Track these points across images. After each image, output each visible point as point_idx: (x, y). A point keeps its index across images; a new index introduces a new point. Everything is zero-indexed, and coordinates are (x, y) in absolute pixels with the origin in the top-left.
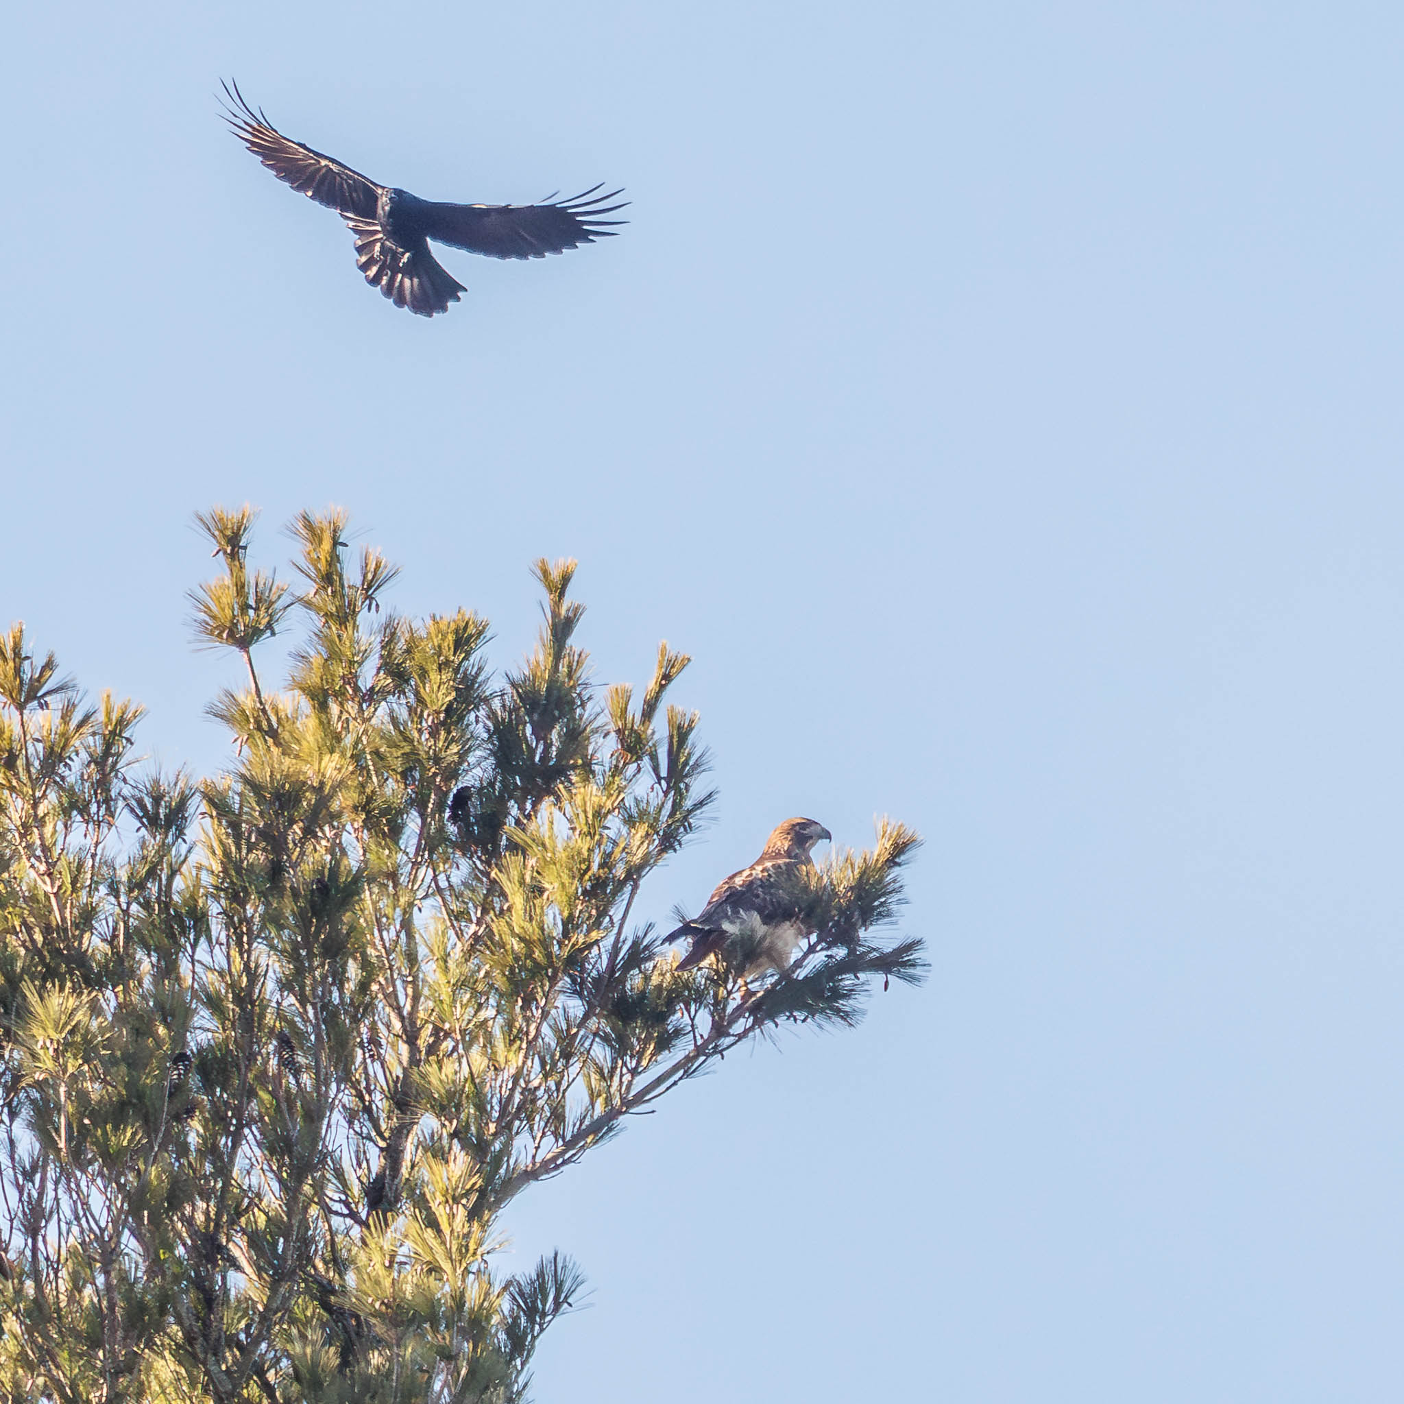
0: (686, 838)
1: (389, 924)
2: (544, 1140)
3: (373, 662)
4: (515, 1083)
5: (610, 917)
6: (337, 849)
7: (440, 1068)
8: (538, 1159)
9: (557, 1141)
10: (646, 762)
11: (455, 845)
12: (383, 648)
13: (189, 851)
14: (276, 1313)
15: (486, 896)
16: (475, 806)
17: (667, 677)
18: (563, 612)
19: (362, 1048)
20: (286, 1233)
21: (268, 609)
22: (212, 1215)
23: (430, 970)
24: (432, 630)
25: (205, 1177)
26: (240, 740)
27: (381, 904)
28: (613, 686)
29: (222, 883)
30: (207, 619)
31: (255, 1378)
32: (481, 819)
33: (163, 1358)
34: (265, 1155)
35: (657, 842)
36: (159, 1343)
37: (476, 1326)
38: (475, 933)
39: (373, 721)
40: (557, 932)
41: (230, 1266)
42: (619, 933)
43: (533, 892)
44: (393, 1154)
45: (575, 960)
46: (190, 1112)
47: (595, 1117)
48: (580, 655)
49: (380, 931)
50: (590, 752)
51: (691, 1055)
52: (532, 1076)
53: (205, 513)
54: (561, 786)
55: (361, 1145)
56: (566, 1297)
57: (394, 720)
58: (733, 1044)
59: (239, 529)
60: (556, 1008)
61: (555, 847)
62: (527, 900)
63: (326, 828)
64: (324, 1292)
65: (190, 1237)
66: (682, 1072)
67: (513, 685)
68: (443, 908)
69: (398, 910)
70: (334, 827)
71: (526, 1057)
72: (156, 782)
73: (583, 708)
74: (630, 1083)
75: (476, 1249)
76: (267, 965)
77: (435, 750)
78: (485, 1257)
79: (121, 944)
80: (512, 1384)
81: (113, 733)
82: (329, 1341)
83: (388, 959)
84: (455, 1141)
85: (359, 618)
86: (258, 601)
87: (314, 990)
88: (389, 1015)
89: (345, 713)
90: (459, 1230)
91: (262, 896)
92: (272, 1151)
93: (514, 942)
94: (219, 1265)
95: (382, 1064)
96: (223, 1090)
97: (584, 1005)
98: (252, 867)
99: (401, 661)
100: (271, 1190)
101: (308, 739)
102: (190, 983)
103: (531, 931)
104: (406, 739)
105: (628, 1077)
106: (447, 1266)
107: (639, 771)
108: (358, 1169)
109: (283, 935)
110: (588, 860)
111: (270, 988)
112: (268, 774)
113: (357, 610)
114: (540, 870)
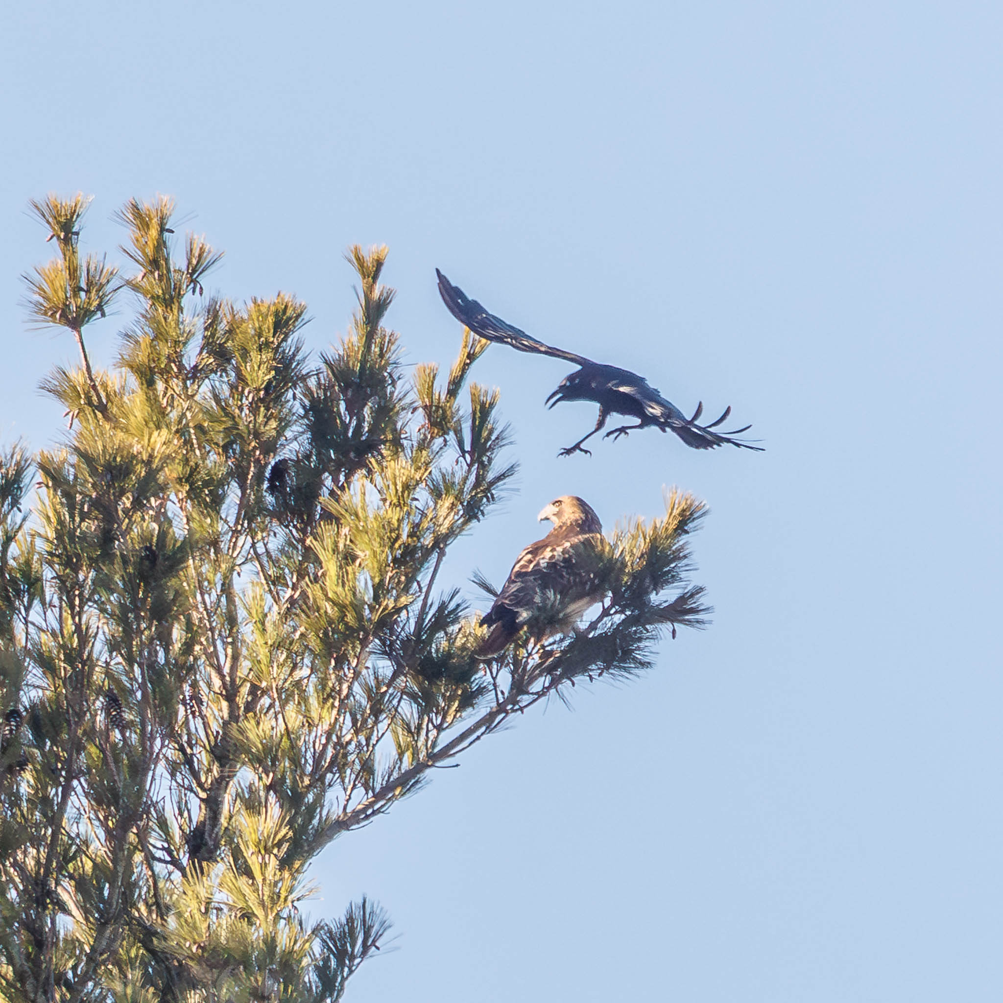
0: (488, 508)
1: (210, 589)
2: (355, 791)
3: (196, 343)
4: (328, 739)
5: (418, 583)
6: (162, 517)
7: (258, 724)
9: (367, 793)
10: (451, 437)
11: (273, 514)
12: (205, 329)
13: (24, 519)
14: (101, 954)
15: (301, 563)
16: (291, 479)
17: (471, 357)
18: (376, 294)
19: (184, 703)
20: (112, 879)
21: (98, 291)
22: (43, 861)
23: (248, 631)
25: (36, 825)
26: (71, 414)
27: (203, 570)
28: (420, 364)
29: (56, 549)
30: (41, 300)
32: (297, 490)
34: (91, 804)
35: (461, 513)
37: (288, 969)
38: (292, 596)
39: (197, 398)
40: (369, 596)
41: (59, 910)
42: (427, 598)
43: (346, 559)
44: (213, 804)
45: (386, 623)
46: (22, 766)
47: (403, 771)
48: (391, 336)
49: (202, 594)
50: (399, 427)
51: (493, 711)
52: (344, 732)
53: (40, 200)
54: (373, 460)
55: (183, 796)
56: (374, 941)
57: (216, 398)
58: (531, 703)
59: (72, 217)
60: (367, 668)
61: (366, 517)
62: (341, 567)
63: (152, 499)
64: (147, 935)
65: (22, 882)
66: (483, 729)
67: (327, 363)
68: (261, 574)
69: (219, 575)
70: (160, 498)
71: (339, 714)
73: (394, 386)
74: (436, 738)
75: (287, 896)
76: (98, 627)
77: (255, 424)
78: (296, 903)
82: (148, 980)
83: (209, 621)
84: (271, 793)
85: (184, 302)
86: (90, 283)
87: (140, 650)
88: (209, 674)
89: (169, 389)
90: (271, 878)
91: (93, 563)
92: (99, 802)
93: (328, 606)
94: (48, 908)
95: (203, 719)
96: (54, 743)
97: (393, 666)
98: (84, 537)
99: (223, 341)
100: (97, 837)
101: (136, 414)
102: (23, 643)
103: (344, 596)
104: (227, 414)
105: (435, 732)
106: (259, 912)
107: (445, 445)
108: (179, 818)
109: (112, 598)
110: (398, 529)
111: (99, 649)
112: (100, 448)
113: (182, 293)
114: (353, 539)
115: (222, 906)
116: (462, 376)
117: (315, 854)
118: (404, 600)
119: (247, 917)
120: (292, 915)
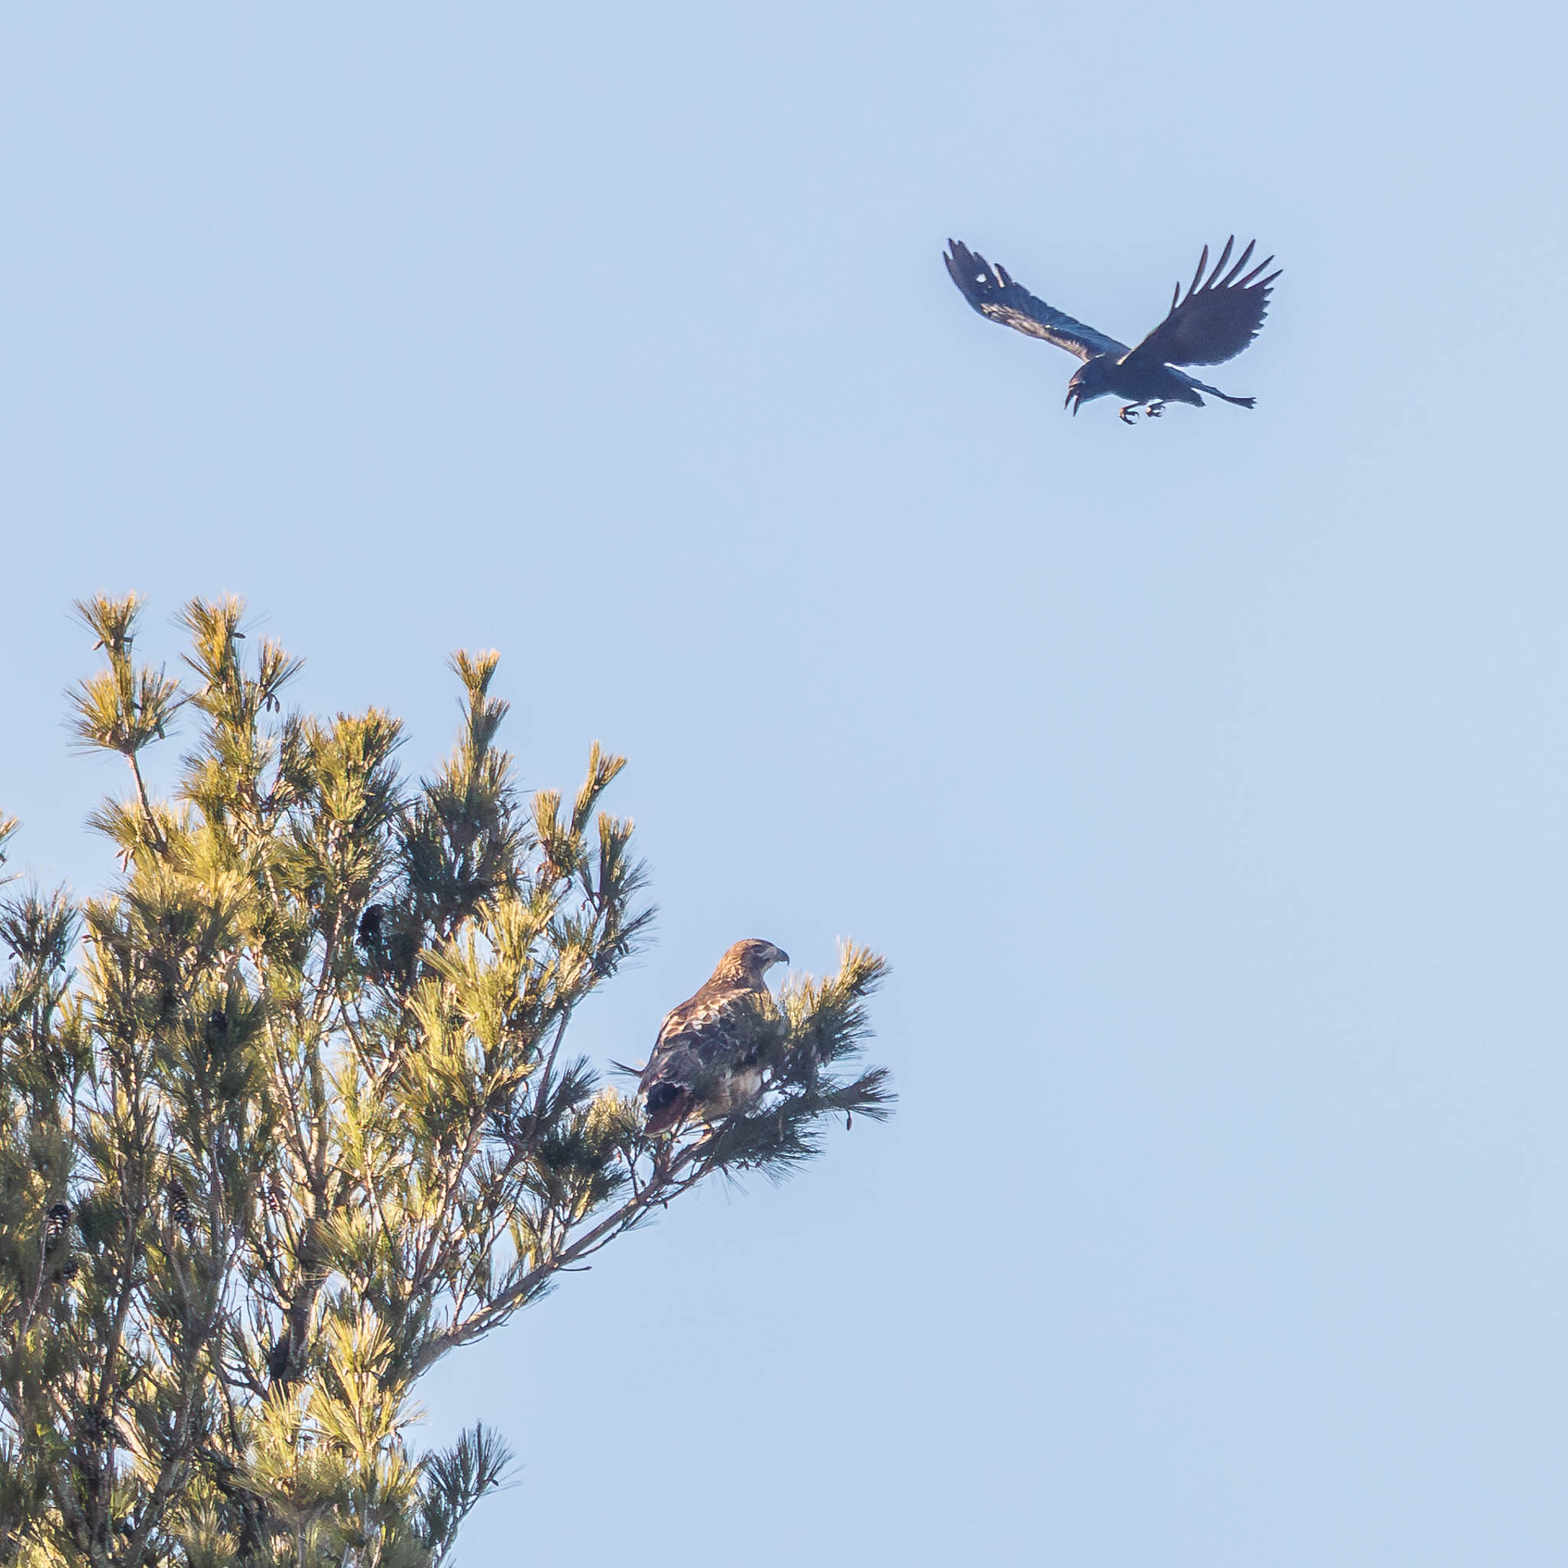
0: (622, 962)
1: (292, 1060)
2: (467, 1299)
3: (272, 768)
4: (433, 1236)
5: (539, 1051)
6: (233, 976)
7: (350, 1220)
8: (460, 1322)
9: (481, 1301)
10: (577, 878)
11: (363, 971)
12: (283, 752)
13: (69, 980)
14: (168, 1495)
15: (400, 1029)
16: (386, 929)
17: (600, 782)
18: (485, 707)
19: (262, 1195)
20: (178, 1404)
22: (97, 1385)
23: (338, 1110)
24: (341, 733)
25: (89, 1343)
26: (125, 854)
27: (283, 1037)
28: (540, 792)
30: (88, 719)
32: (394, 942)
33: (42, 1545)
34: (154, 1318)
35: (589, 966)
36: (36, 1529)
37: (390, 1508)
38: (388, 1069)
39: (275, 833)
40: (480, 1067)
41: (118, 1443)
42: (548, 1068)
43: (453, 1023)
44: (297, 1317)
45: (500, 1098)
46: (71, 1272)
47: (524, 1276)
48: (503, 758)
49: (282, 1068)
50: (515, 865)
51: (631, 1204)
52: (453, 1228)
53: (86, 600)
54: (483, 904)
55: (262, 1307)
56: (492, 1475)
57: (297, 832)
58: (676, 1194)
59: (124, 619)
60: (479, 1152)
61: (477, 972)
62: (446, 1032)
63: (222, 954)
64: (222, 1472)
65: (72, 1410)
66: (620, 1223)
67: (430, 792)
68: (352, 1042)
69: (302, 1044)
70: (230, 953)
71: (446, 1207)
73: (507, 818)
75: (388, 1422)
76: (158, 1107)
77: (343, 865)
78: (399, 1430)
82: (224, 1526)
83: (291, 1098)
84: (367, 1302)
85: (258, 719)
86: (146, 699)
87: (209, 1134)
88: (292, 1161)
89: (242, 824)
90: (369, 1401)
91: (153, 1030)
92: (163, 1314)
93: (431, 1078)
94: (104, 1442)
95: (285, 1216)
96: (108, 1246)
97: (509, 1149)
98: (141, 997)
99: (304, 766)
100: (162, 1357)
101: (203, 855)
102: (70, 1126)
103: (450, 1066)
104: (310, 853)
105: (560, 1229)
106: (356, 1441)
107: (570, 887)
108: (259, 1334)
109: (175, 1073)
110: (514, 984)
111: (160, 1133)
112: (158, 894)
113: (254, 709)
114: (460, 998)
115: (309, 1434)
116: (590, 803)
117: (420, 1374)
118: (521, 1070)
119: (343, 1447)
120: (396, 1444)
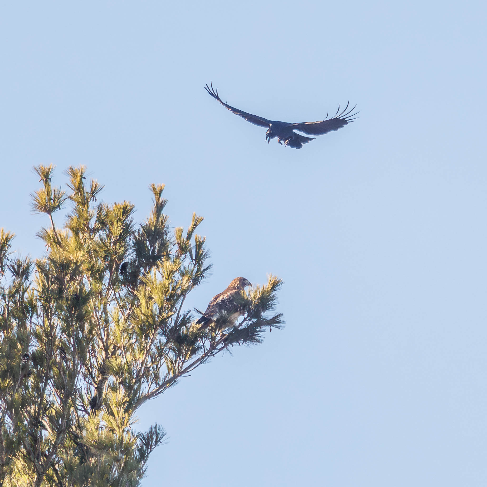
0: (202, 281)
1: (99, 310)
2: (152, 385)
3: (94, 219)
4: (142, 365)
5: (175, 308)
6: (81, 284)
7: (116, 360)
9: (156, 386)
10: (188, 254)
11: (122, 283)
12: (98, 214)
13: (30, 284)
14: (58, 445)
15: (132, 301)
16: (129, 269)
17: (195, 225)
18: (160, 202)
19: (89, 352)
20: (62, 416)
22: (37, 410)
23: (113, 326)
24: (115, 209)
25: (35, 397)
26: (48, 245)
27: (96, 303)
28: (176, 228)
29: (42, 295)
30: (37, 203)
31: (51, 467)
32: (131, 274)
33: (19, 460)
34: (55, 389)
35: (191, 282)
36: (17, 454)
37: (127, 450)
38: (129, 313)
39: (94, 239)
40: (157, 313)
41: (43, 428)
42: (178, 314)
44: (99, 389)
45: (163, 322)
46: (29, 375)
47: (170, 378)
48: (166, 217)
49: (96, 312)
50: (169, 250)
51: (203, 356)
52: (148, 363)
53: (37, 166)
54: (159, 262)
55: (89, 386)
57: (101, 239)
58: (217, 353)
59: (48, 173)
60: (157, 339)
61: (156, 283)
62: (147, 302)
63: (78, 277)
64: (75, 437)
65: (29, 418)
66: (200, 362)
67: (142, 227)
68: (118, 305)
69: (102, 305)
70: (80, 276)
71: (146, 356)
72: (19, 260)
73: (167, 236)
74: (182, 366)
75: (127, 423)
76: (57, 324)
77: (115, 250)
78: (130, 426)
79: (6, 316)
80: (140, 470)
81: (4, 243)
82: (76, 454)
83: (98, 322)
84: (121, 385)
85: (90, 204)
86: (55, 197)
87: (73, 332)
88: (98, 341)
89: (84, 237)
90: (121, 416)
91: (56, 300)
92: (58, 388)
93: (142, 316)
94: (39, 428)
95: (96, 358)
96: (41, 367)
97: (166, 338)
98: (52, 291)
99: (104, 218)
100: (57, 401)
101: (72, 245)
102: (30, 330)
103: (148, 312)
104: (105, 246)
105: (182, 363)
106: (116, 429)
107: (186, 257)
108: (87, 395)
109: (62, 313)
110: (168, 287)
111: (58, 332)
112: (58, 258)
113: (89, 201)
114: (151, 291)
115: (103, 426)
116: (192, 231)
117: (137, 408)
118: (170, 314)
119: (112, 430)
120: (129, 430)
